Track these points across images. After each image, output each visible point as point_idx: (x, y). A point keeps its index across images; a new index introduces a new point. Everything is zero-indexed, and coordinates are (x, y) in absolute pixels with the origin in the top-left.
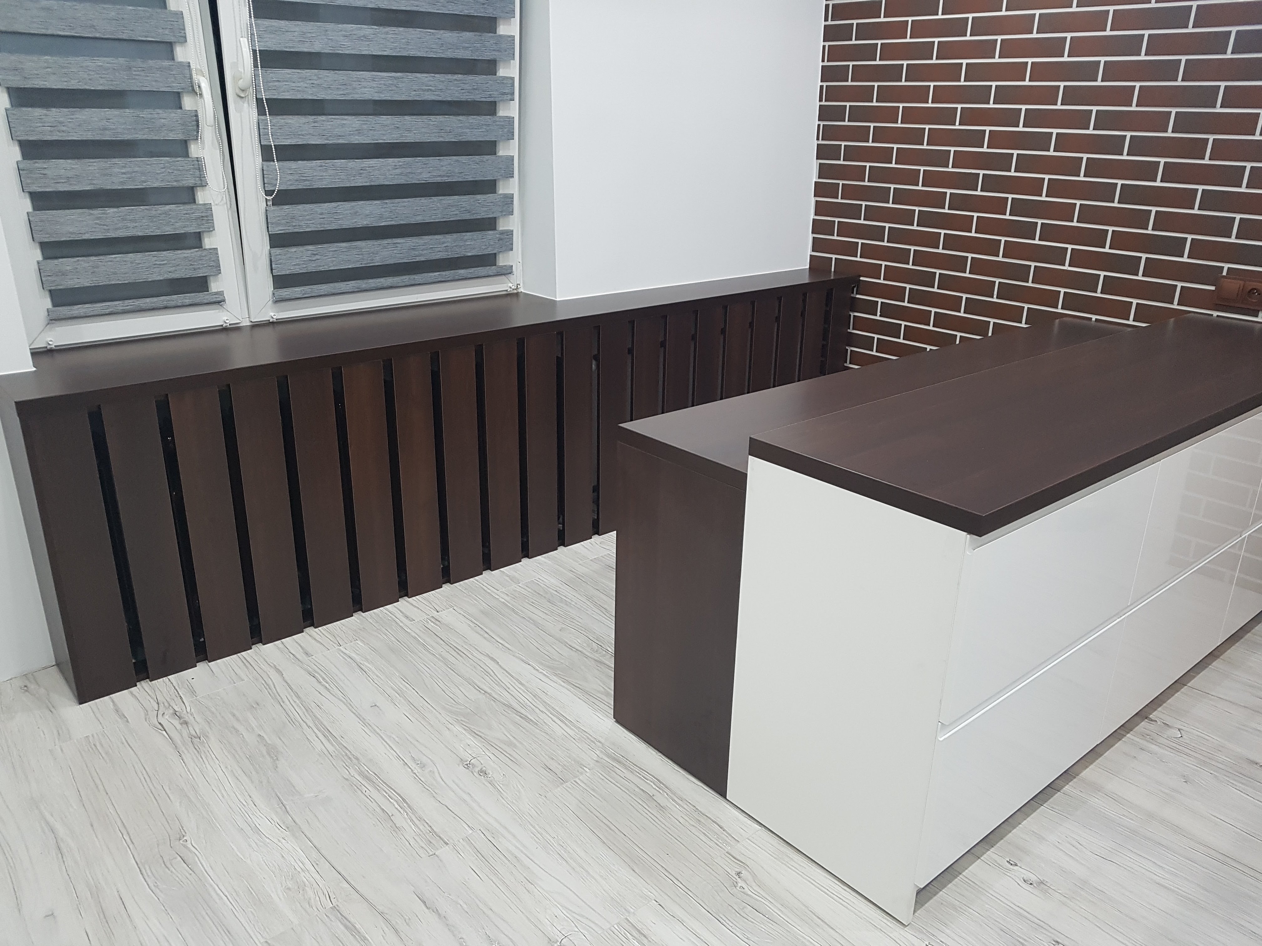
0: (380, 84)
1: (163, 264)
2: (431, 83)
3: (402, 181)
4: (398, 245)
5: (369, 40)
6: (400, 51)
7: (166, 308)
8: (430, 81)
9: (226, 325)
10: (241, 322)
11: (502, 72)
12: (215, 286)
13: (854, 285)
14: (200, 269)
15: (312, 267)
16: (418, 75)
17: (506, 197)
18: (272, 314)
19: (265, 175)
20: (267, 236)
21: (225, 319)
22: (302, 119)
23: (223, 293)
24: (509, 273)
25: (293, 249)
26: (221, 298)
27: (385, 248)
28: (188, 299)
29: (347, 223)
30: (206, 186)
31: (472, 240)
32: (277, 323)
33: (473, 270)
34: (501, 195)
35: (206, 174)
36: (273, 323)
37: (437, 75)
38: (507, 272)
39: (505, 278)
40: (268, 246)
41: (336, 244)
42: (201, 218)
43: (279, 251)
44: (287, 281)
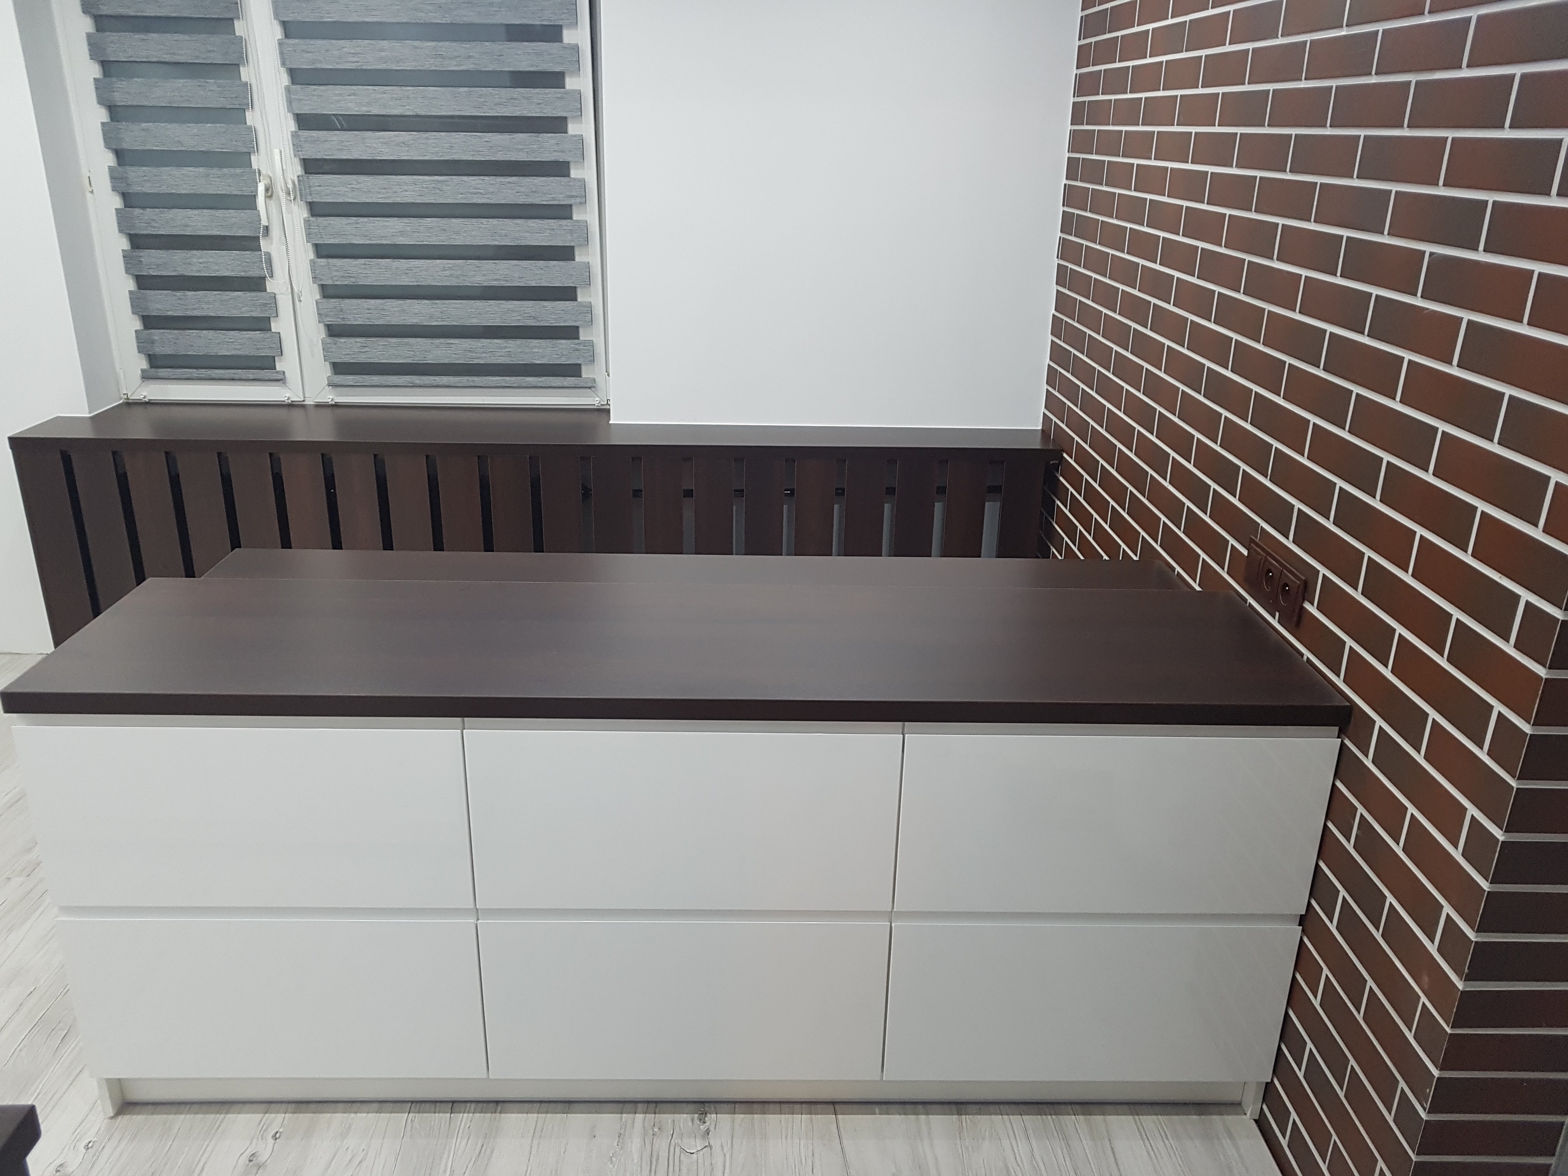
0: (423, 188)
1: (231, 342)
3: (453, 282)
4: (452, 346)
7: (233, 379)
9: (290, 401)
10: (304, 401)
11: (574, 173)
12: (279, 367)
13: (1057, 462)
14: (261, 349)
15: (362, 359)
16: (465, 178)
17: (582, 305)
18: (331, 397)
19: (313, 271)
20: (322, 326)
21: (287, 395)
22: (344, 220)
23: (284, 372)
24: (591, 386)
25: (343, 340)
26: (280, 377)
27: (437, 347)
28: (251, 374)
29: (396, 320)
30: (272, 276)
31: (539, 348)
32: (336, 406)
33: (543, 379)
34: (575, 303)
35: (271, 266)
36: (332, 405)
37: (486, 178)
38: (589, 385)
39: (589, 390)
40: (323, 333)
41: (385, 339)
42: (265, 305)
43: (329, 340)
44: (338, 368)
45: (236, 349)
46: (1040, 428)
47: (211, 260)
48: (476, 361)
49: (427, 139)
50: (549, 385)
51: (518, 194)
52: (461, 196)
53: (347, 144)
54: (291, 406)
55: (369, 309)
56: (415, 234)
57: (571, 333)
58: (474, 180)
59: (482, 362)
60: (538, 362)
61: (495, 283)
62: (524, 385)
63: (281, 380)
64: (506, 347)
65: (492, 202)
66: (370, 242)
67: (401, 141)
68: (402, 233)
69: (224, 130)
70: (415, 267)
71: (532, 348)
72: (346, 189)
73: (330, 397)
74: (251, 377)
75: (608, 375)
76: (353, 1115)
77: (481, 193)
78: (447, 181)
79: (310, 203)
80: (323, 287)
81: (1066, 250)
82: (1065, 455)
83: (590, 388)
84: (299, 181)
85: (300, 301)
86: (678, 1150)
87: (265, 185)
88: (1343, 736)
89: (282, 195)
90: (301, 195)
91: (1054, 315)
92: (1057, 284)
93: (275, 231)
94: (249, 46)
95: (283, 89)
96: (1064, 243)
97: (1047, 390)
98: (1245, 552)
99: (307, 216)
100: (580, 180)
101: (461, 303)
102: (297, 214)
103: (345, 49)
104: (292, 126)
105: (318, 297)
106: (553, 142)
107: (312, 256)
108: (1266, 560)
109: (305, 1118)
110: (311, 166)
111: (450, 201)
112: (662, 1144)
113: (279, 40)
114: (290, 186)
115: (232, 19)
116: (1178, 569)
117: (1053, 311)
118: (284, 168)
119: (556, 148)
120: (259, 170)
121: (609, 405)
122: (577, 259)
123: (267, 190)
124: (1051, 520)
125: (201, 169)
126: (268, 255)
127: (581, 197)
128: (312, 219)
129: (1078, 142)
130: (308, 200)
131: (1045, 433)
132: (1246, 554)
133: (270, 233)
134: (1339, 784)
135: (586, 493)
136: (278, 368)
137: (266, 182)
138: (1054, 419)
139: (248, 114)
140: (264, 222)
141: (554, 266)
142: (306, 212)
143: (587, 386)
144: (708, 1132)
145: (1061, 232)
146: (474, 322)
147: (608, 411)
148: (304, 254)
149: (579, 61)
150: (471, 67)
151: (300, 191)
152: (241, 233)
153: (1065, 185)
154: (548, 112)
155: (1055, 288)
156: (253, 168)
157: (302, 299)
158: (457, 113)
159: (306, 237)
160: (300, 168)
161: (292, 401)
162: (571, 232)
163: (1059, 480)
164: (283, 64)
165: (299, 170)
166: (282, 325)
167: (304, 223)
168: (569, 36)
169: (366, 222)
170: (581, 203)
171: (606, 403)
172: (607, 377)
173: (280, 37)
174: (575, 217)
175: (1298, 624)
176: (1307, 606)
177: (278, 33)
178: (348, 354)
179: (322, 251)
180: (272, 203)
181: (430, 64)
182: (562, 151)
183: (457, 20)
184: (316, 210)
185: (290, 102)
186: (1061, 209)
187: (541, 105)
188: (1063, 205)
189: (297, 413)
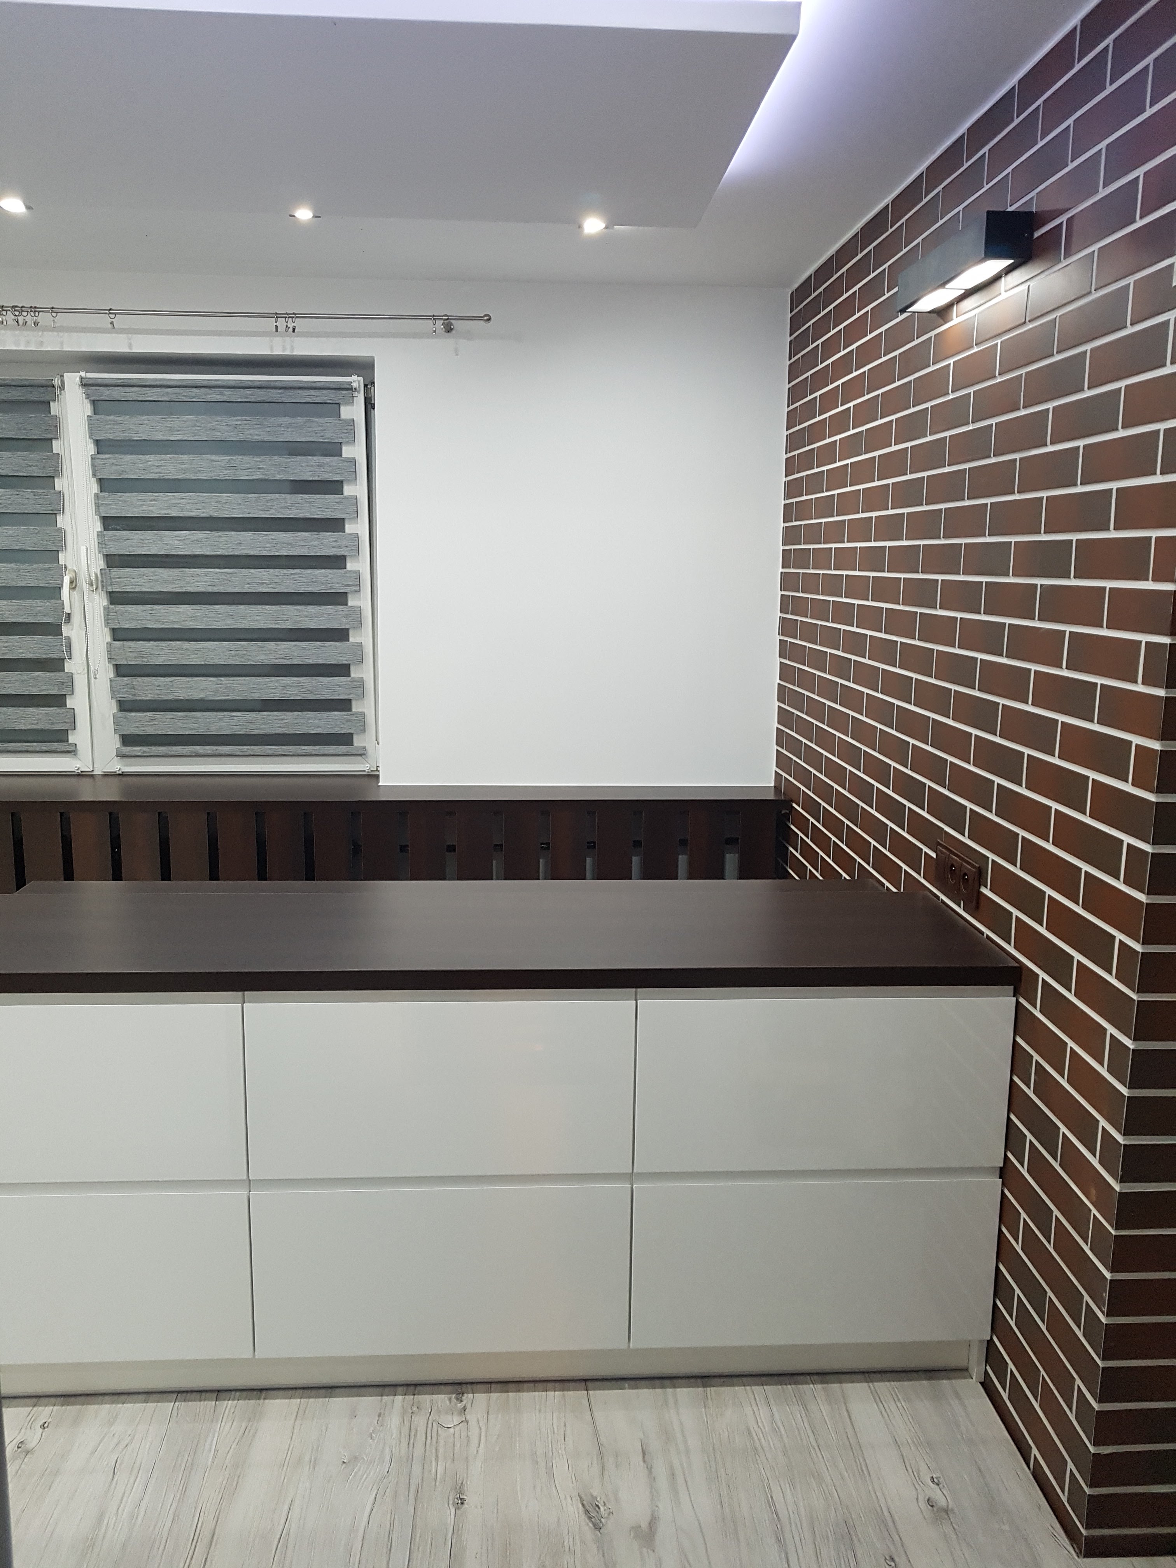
0: (214, 579)
1: (28, 718)
2: (264, 577)
3: (238, 661)
4: (235, 718)
5: (202, 543)
6: (232, 551)
7: (27, 752)
8: (264, 575)
9: (79, 771)
10: (93, 771)
11: (349, 566)
12: (72, 739)
13: (788, 812)
14: (57, 723)
15: (150, 731)
16: (252, 571)
17: (354, 680)
18: (119, 767)
19: (109, 651)
20: (114, 702)
21: (78, 766)
22: (141, 607)
23: (76, 745)
24: (362, 754)
25: (133, 714)
26: (73, 749)
27: (221, 719)
28: (44, 746)
29: (183, 695)
30: (70, 658)
31: (315, 718)
32: (123, 775)
33: (318, 747)
34: (349, 679)
35: (70, 649)
36: (120, 775)
37: (272, 570)
38: (360, 752)
39: (360, 758)
40: (115, 709)
41: (173, 713)
42: (63, 683)
43: (121, 714)
44: (127, 740)
45: (33, 724)
46: (773, 785)
47: (16, 644)
48: (256, 732)
49: (219, 536)
50: (323, 753)
51: (299, 584)
52: (248, 586)
53: (147, 541)
54: (81, 775)
55: (159, 686)
56: (205, 619)
57: (344, 705)
58: (261, 572)
59: (261, 732)
60: (313, 732)
61: (276, 662)
62: (301, 753)
63: (72, 751)
64: (284, 719)
65: (276, 591)
66: (163, 626)
67: (196, 539)
68: (193, 618)
69: (37, 531)
70: (203, 648)
71: (308, 719)
72: (143, 581)
73: (117, 766)
74: (44, 748)
75: (378, 744)
76: (120, 1405)
77: (265, 583)
78: (236, 573)
79: (110, 593)
80: (117, 667)
81: (786, 627)
82: (794, 805)
83: (360, 755)
84: (101, 574)
85: (96, 678)
86: (434, 1424)
87: (70, 578)
88: (1018, 995)
89: (86, 587)
90: (103, 586)
91: (779, 684)
92: (780, 657)
93: (76, 619)
94: (64, 461)
95: (93, 495)
96: (783, 620)
97: (777, 750)
98: (934, 855)
99: (106, 604)
100: (355, 572)
101: (245, 680)
102: (98, 602)
103: (149, 463)
104: (98, 526)
105: (112, 675)
106: (331, 539)
107: (109, 639)
108: (949, 857)
109: (72, 1410)
110: (113, 561)
111: (237, 590)
112: (420, 1421)
113: (92, 455)
114: (93, 578)
115: (51, 439)
116: (887, 884)
117: (778, 681)
118: (89, 563)
119: (335, 544)
120: (65, 565)
121: (379, 771)
122: (351, 639)
123: (71, 582)
124: (785, 866)
125: (13, 565)
126: (69, 639)
127: (356, 586)
128: (111, 606)
129: (790, 536)
130: (108, 590)
131: (777, 788)
132: (935, 857)
133: (72, 620)
134: (1019, 1040)
135: (356, 849)
136: (70, 741)
137: (71, 576)
138: (784, 774)
139: (59, 518)
140: (67, 610)
141: (330, 646)
142: (106, 600)
143: (357, 753)
144: (465, 1409)
145: (781, 612)
146: (256, 696)
147: (377, 777)
148: (101, 636)
149: (356, 472)
150: (261, 477)
151: (102, 582)
152: (45, 620)
153: (781, 573)
154: (328, 514)
155: (778, 660)
156: (60, 563)
157: (97, 676)
158: (248, 515)
159: (105, 622)
160: (102, 562)
161: (82, 772)
162: (347, 616)
163: (790, 827)
164: (94, 475)
165: (102, 564)
166: (77, 702)
167: (104, 610)
168: (347, 452)
169: (160, 609)
170: (355, 591)
171: (375, 769)
172: (377, 745)
173: (93, 453)
174: (350, 604)
175: (977, 907)
176: (984, 890)
177: (92, 449)
178: (137, 727)
179: (118, 634)
180: (75, 594)
181: (224, 474)
182: (340, 548)
183: (250, 438)
184: (116, 598)
185: (98, 506)
186: (780, 593)
187: (322, 509)
188: (781, 590)
189: (86, 782)
